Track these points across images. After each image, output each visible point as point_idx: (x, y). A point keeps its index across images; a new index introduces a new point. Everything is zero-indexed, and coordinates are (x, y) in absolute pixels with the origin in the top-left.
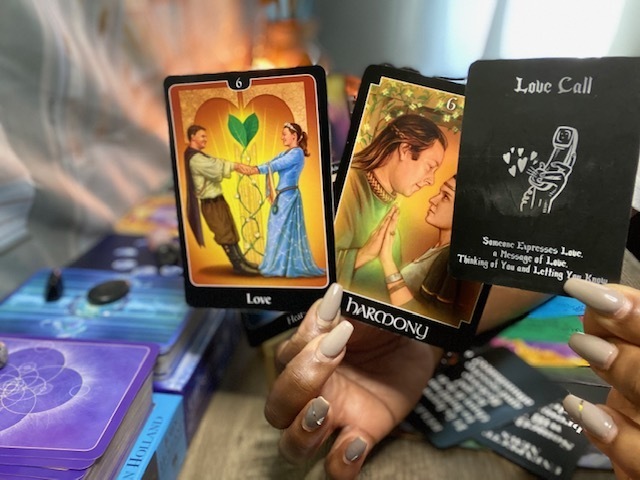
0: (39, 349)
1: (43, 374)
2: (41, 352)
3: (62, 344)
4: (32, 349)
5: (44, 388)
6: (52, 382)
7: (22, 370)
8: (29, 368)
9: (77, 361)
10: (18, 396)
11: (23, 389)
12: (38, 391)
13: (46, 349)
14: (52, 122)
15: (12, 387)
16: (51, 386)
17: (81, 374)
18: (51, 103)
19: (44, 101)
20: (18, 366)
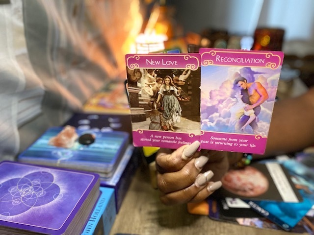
0: (43, 172)
1: (42, 186)
2: (43, 174)
3: (54, 170)
4: (40, 172)
5: (42, 193)
6: (46, 190)
7: (33, 183)
8: (37, 182)
9: (59, 180)
10: (29, 196)
11: (32, 193)
12: (39, 194)
13: (46, 172)
14: (52, 59)
15: (28, 191)
16: (45, 192)
17: (60, 187)
18: (52, 50)
19: (48, 49)
20: (32, 180)
